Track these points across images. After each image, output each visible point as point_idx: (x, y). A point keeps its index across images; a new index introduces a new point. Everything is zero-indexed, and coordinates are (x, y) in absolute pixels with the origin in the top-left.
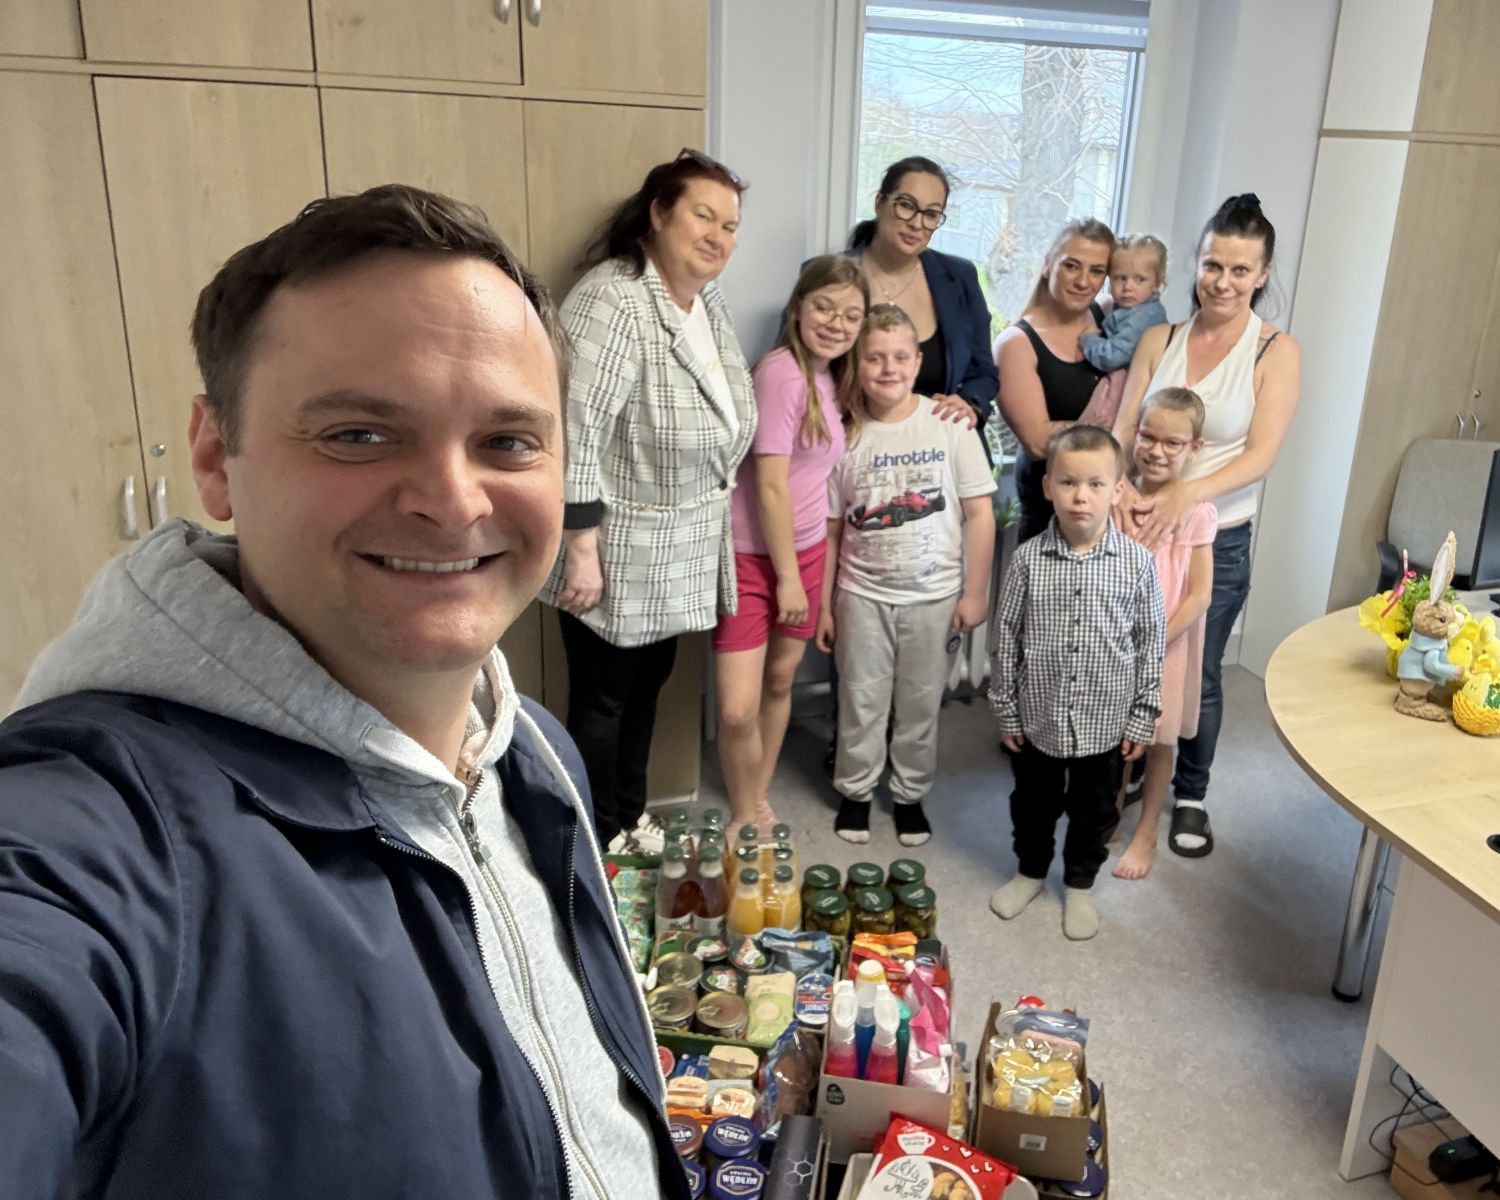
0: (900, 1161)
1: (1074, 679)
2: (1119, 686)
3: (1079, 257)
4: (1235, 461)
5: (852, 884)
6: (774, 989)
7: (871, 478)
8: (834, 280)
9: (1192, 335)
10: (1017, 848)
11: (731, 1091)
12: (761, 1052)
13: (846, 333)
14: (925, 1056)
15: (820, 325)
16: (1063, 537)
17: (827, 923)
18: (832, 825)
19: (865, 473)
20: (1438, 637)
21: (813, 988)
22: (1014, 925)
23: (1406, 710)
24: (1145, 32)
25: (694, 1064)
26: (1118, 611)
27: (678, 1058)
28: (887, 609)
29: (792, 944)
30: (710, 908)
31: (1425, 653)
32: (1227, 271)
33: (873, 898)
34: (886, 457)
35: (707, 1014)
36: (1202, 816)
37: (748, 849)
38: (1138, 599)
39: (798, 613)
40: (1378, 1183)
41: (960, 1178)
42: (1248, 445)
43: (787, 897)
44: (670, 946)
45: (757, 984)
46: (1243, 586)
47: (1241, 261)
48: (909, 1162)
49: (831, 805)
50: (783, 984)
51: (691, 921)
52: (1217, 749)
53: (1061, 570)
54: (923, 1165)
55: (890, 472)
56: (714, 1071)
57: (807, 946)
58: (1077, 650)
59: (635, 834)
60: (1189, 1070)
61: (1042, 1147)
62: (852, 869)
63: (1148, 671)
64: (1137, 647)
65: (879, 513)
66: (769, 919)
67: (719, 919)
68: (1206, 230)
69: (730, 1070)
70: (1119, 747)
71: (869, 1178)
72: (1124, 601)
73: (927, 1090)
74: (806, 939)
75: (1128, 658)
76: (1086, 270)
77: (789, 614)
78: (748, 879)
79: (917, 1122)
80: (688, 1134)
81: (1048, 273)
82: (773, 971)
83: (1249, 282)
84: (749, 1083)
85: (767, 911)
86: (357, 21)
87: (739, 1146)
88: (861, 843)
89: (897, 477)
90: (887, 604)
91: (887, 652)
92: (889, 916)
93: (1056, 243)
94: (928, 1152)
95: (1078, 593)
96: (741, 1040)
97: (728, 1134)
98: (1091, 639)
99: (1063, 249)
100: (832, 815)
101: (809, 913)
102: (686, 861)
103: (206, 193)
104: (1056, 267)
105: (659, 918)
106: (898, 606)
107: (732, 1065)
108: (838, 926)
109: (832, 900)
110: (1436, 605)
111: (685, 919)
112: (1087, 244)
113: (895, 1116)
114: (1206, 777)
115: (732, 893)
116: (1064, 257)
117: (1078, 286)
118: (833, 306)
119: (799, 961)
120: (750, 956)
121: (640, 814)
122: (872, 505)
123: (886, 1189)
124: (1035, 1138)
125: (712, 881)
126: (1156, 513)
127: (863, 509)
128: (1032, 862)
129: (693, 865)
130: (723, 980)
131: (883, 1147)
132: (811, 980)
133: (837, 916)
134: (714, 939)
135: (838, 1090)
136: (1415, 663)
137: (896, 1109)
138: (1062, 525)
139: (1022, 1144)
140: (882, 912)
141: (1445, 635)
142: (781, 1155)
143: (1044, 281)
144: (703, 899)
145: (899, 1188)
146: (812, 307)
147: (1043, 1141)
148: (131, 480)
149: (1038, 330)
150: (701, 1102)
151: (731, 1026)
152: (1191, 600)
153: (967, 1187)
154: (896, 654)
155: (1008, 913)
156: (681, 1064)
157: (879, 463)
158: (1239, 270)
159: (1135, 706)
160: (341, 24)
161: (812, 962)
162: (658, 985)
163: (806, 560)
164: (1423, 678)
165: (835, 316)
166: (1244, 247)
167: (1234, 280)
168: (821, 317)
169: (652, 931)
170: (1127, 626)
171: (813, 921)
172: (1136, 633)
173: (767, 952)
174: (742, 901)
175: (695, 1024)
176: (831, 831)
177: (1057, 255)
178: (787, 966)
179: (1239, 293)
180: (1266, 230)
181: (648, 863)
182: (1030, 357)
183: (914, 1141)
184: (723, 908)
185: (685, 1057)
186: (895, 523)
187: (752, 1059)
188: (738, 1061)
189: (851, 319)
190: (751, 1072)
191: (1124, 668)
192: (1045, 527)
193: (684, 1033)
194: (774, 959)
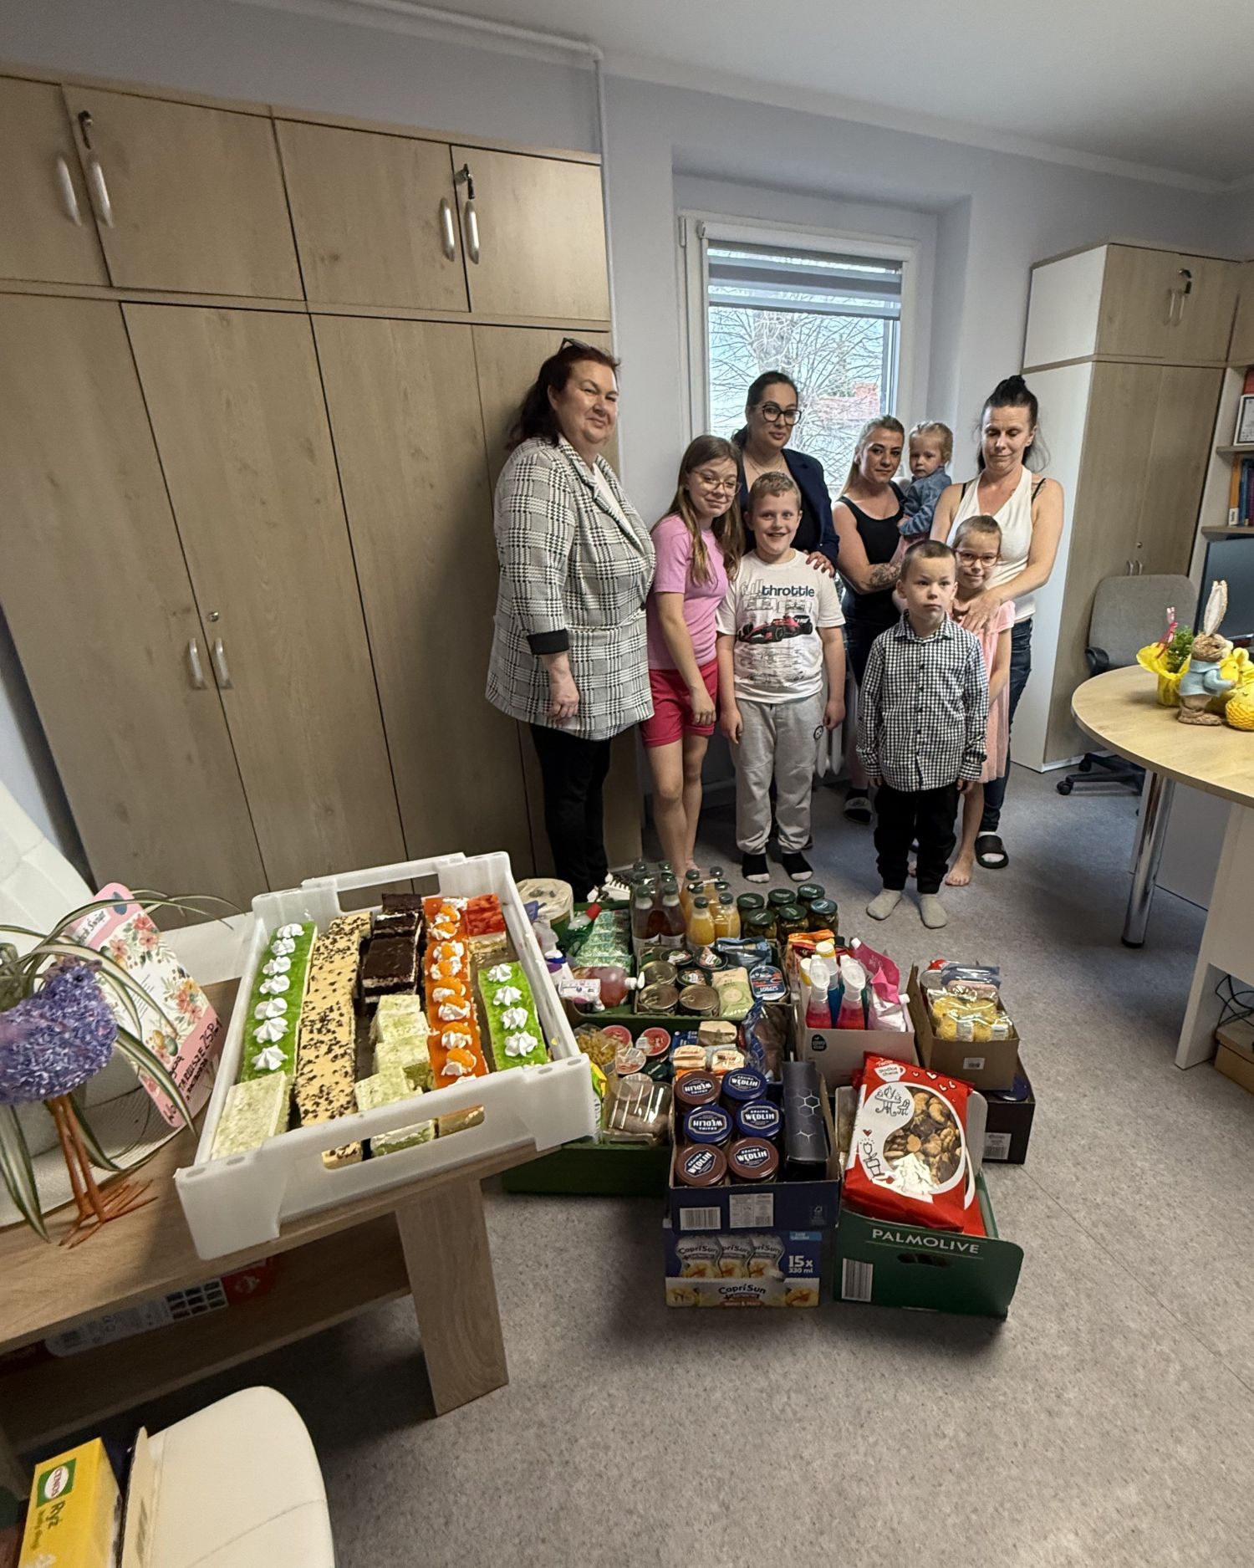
0: (882, 1088)
1: (920, 732)
2: (954, 736)
3: (882, 443)
4: (1021, 573)
5: (772, 904)
6: (734, 980)
7: (759, 602)
8: (714, 456)
9: (979, 487)
10: (880, 870)
11: (725, 1053)
12: (736, 1023)
13: (727, 496)
14: (889, 1005)
15: (708, 492)
16: (911, 627)
17: (761, 932)
18: (741, 874)
19: (755, 599)
20: (1214, 660)
21: (762, 976)
22: (887, 924)
23: (1190, 721)
24: (899, 306)
25: (685, 1038)
26: (953, 680)
27: (672, 1035)
28: (767, 709)
29: (741, 947)
30: (673, 931)
31: (1205, 673)
32: (1003, 434)
33: (792, 911)
34: (771, 588)
35: (686, 999)
36: (998, 840)
37: (696, 885)
38: (968, 671)
39: (708, 714)
40: (1207, 1069)
41: (933, 1096)
42: (1030, 561)
43: (730, 916)
44: (648, 958)
45: (719, 978)
46: (1027, 668)
47: (1013, 424)
48: (890, 1088)
49: (735, 861)
50: (739, 975)
51: (660, 940)
52: (1006, 795)
53: (911, 652)
54: (902, 1090)
55: (773, 600)
56: (705, 1041)
57: (752, 947)
58: (921, 711)
59: (604, 889)
60: (1041, 1005)
61: (981, 1067)
62: (771, 894)
63: (976, 727)
64: (967, 710)
65: (764, 631)
66: (719, 931)
67: (681, 936)
68: (986, 405)
69: (716, 1039)
70: (955, 784)
71: (861, 1105)
72: (956, 672)
73: (892, 1031)
74: (750, 943)
75: (960, 716)
76: (888, 452)
77: (701, 715)
78: (700, 905)
79: (887, 1058)
80: (708, 1085)
81: (859, 460)
82: (727, 969)
83: (1020, 441)
84: (734, 1045)
85: (716, 926)
86: (336, 258)
87: (752, 1091)
88: (764, 882)
89: (778, 604)
90: (766, 704)
91: (768, 741)
92: (805, 923)
93: (863, 436)
94: (902, 1079)
95: (922, 667)
96: (716, 1016)
97: (741, 1082)
98: (932, 702)
99: (869, 439)
100: (739, 868)
101: (746, 927)
102: (652, 897)
103: (228, 403)
104: (865, 454)
105: (635, 939)
106: (776, 705)
107: (718, 1034)
108: (769, 933)
109: (763, 915)
110: (1211, 636)
111: (656, 938)
112: (887, 433)
113: (867, 1055)
114: (998, 815)
115: (690, 917)
116: (871, 445)
117: (885, 465)
118: (716, 476)
119: (747, 958)
120: (710, 959)
121: (606, 874)
122: (758, 624)
123: (877, 1110)
124: (975, 1060)
125: (672, 909)
126: (971, 612)
127: (751, 626)
128: (893, 878)
129: (657, 901)
130: (694, 977)
131: (864, 1079)
132: (759, 971)
133: (767, 926)
134: (680, 950)
135: (821, 1039)
136: (1197, 683)
137: (869, 1050)
138: (910, 617)
139: (966, 1066)
140: (800, 920)
141: (1221, 658)
142: (791, 1093)
143: (856, 467)
144: (667, 922)
145: (888, 1109)
146: (700, 480)
147: (982, 1061)
148: (194, 641)
149: (855, 502)
150: (702, 1063)
151: (708, 1007)
152: (997, 675)
153: (941, 1103)
154: (775, 743)
155: (882, 916)
156: (675, 1039)
157: (765, 592)
158: (1011, 433)
159: (966, 753)
160: (323, 260)
161: (757, 959)
162: (646, 985)
163: (708, 671)
164: (1203, 692)
165: (718, 486)
166: (1016, 414)
167: (1008, 440)
168: (708, 487)
169: (631, 950)
170: (959, 692)
171: (750, 931)
172: (965, 697)
173: (721, 955)
174: (698, 920)
175: (679, 1009)
176: (742, 878)
177: (865, 445)
178: (738, 965)
179: (1014, 451)
180: (1031, 401)
181: (618, 906)
182: (851, 520)
183: (889, 1072)
184: (683, 929)
185: (677, 1033)
186: (777, 639)
187: (733, 1029)
188: (723, 1031)
189: (730, 485)
190: (733, 1038)
191: (956, 723)
192: (898, 620)
193: (671, 1016)
194: (728, 960)
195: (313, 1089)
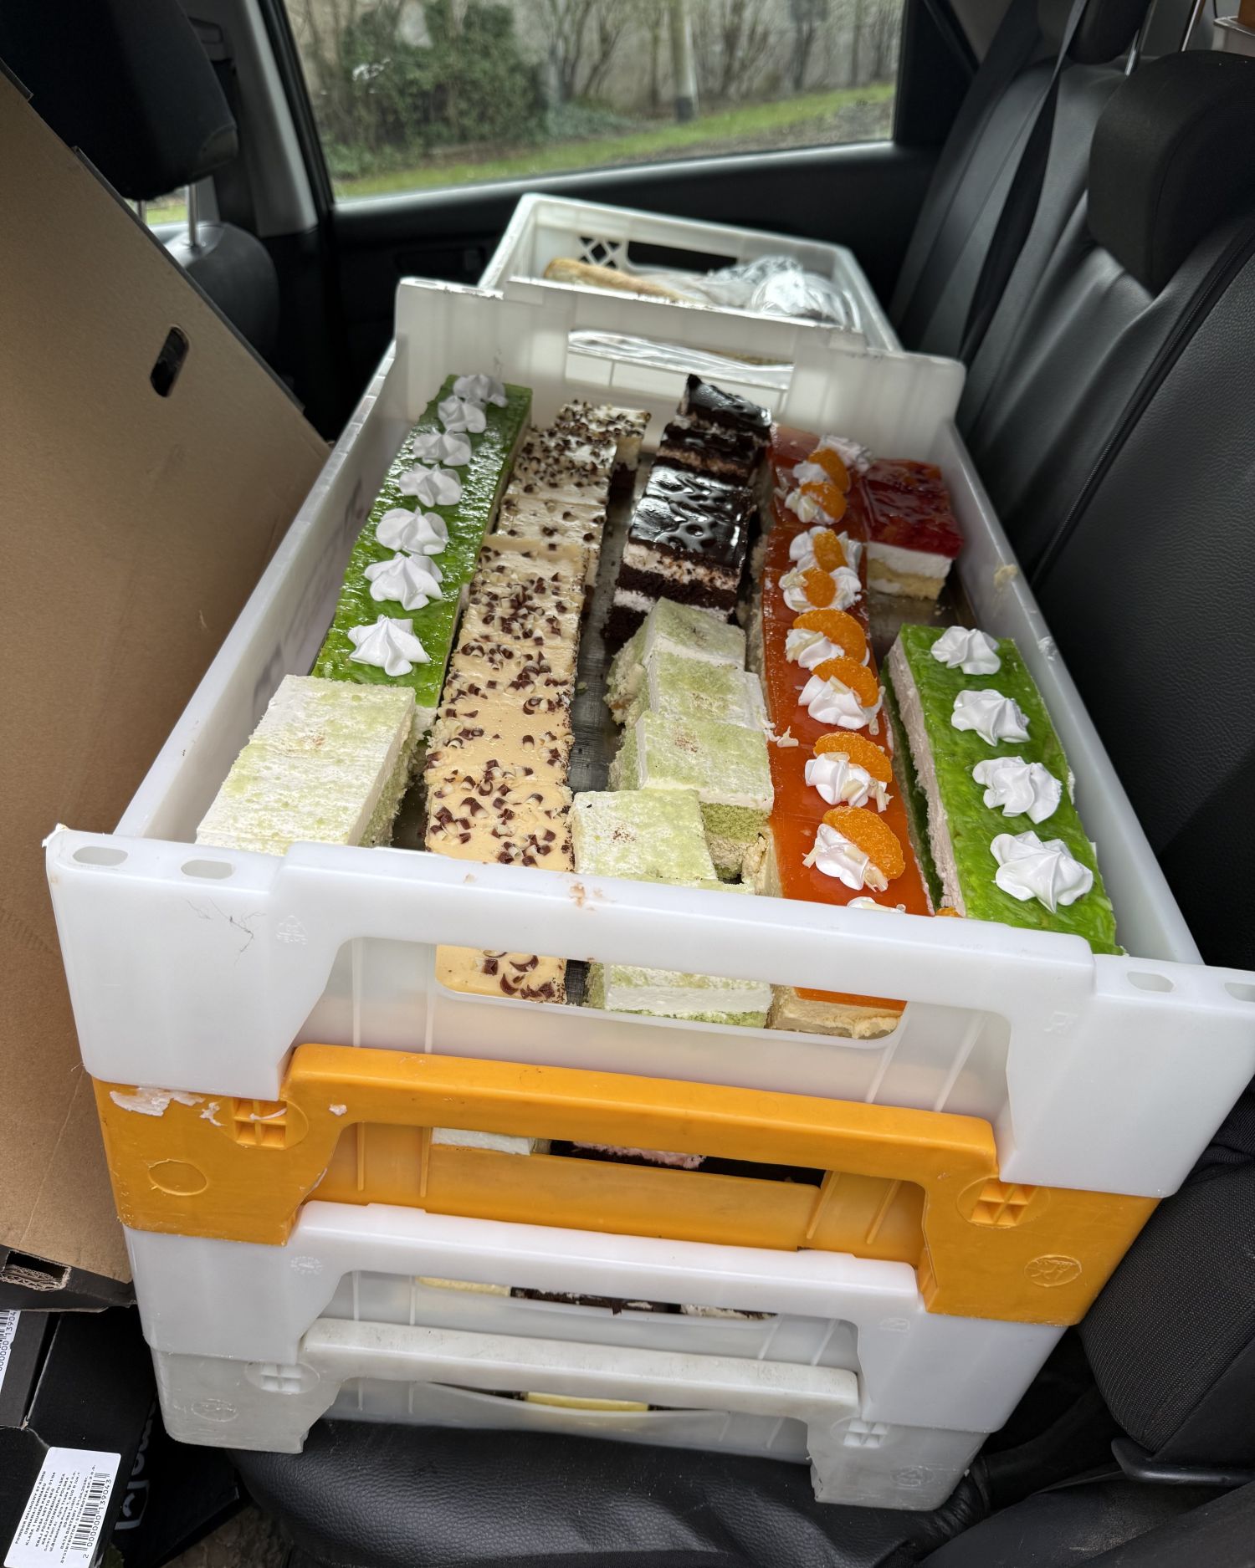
195: (468, 761)
